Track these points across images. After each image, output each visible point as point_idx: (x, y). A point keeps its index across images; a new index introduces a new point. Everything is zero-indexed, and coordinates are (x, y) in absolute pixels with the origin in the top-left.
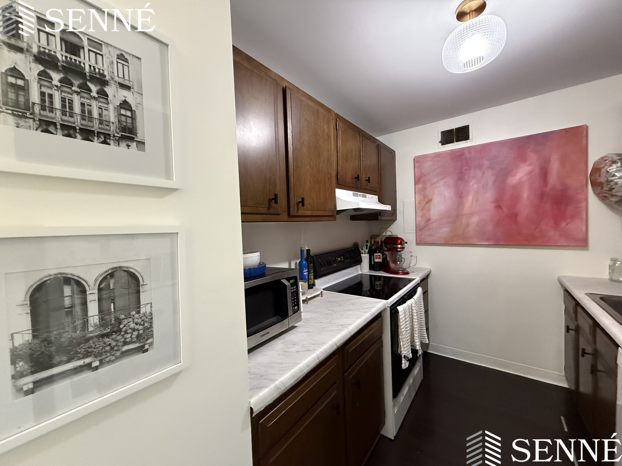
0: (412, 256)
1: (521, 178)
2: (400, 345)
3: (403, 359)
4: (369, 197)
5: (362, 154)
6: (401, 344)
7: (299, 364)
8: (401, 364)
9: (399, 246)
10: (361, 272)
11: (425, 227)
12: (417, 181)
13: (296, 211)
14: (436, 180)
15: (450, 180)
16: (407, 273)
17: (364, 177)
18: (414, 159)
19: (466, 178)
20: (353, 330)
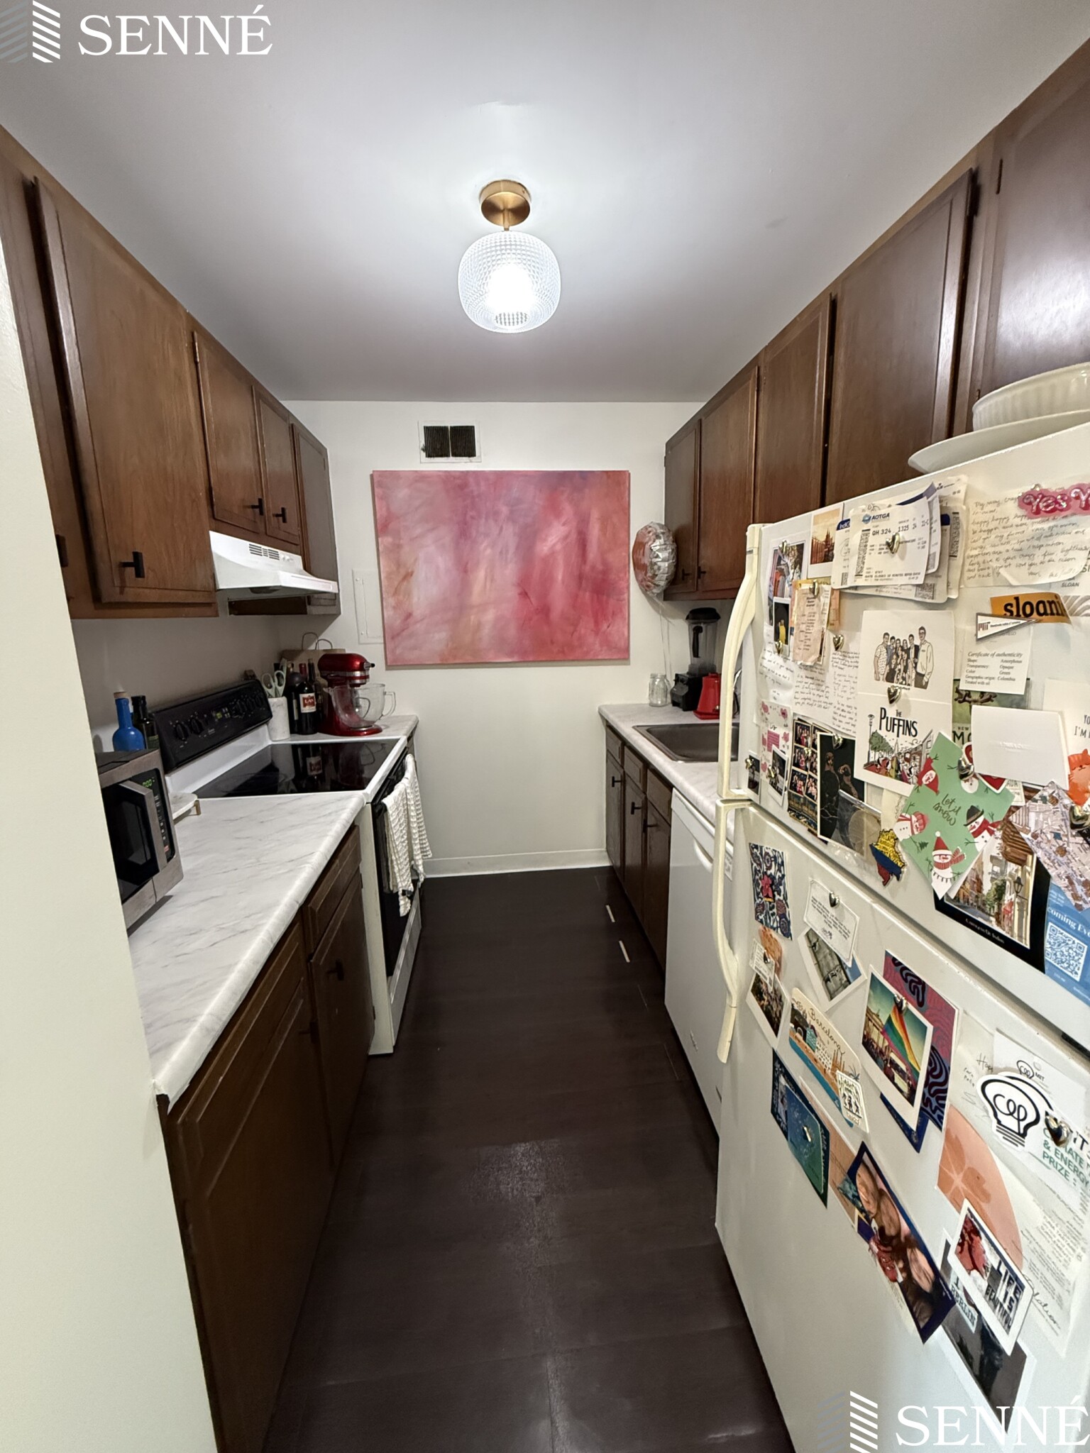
0: (385, 693)
1: (554, 545)
2: (394, 873)
3: (401, 897)
4: (284, 559)
5: (262, 444)
6: (396, 870)
7: (236, 964)
8: (398, 907)
9: (358, 674)
10: (270, 743)
11: (403, 630)
12: (381, 528)
13: (118, 590)
14: (419, 531)
15: (446, 534)
16: (378, 731)
17: (272, 507)
18: (372, 476)
19: (474, 534)
20: (320, 864)
